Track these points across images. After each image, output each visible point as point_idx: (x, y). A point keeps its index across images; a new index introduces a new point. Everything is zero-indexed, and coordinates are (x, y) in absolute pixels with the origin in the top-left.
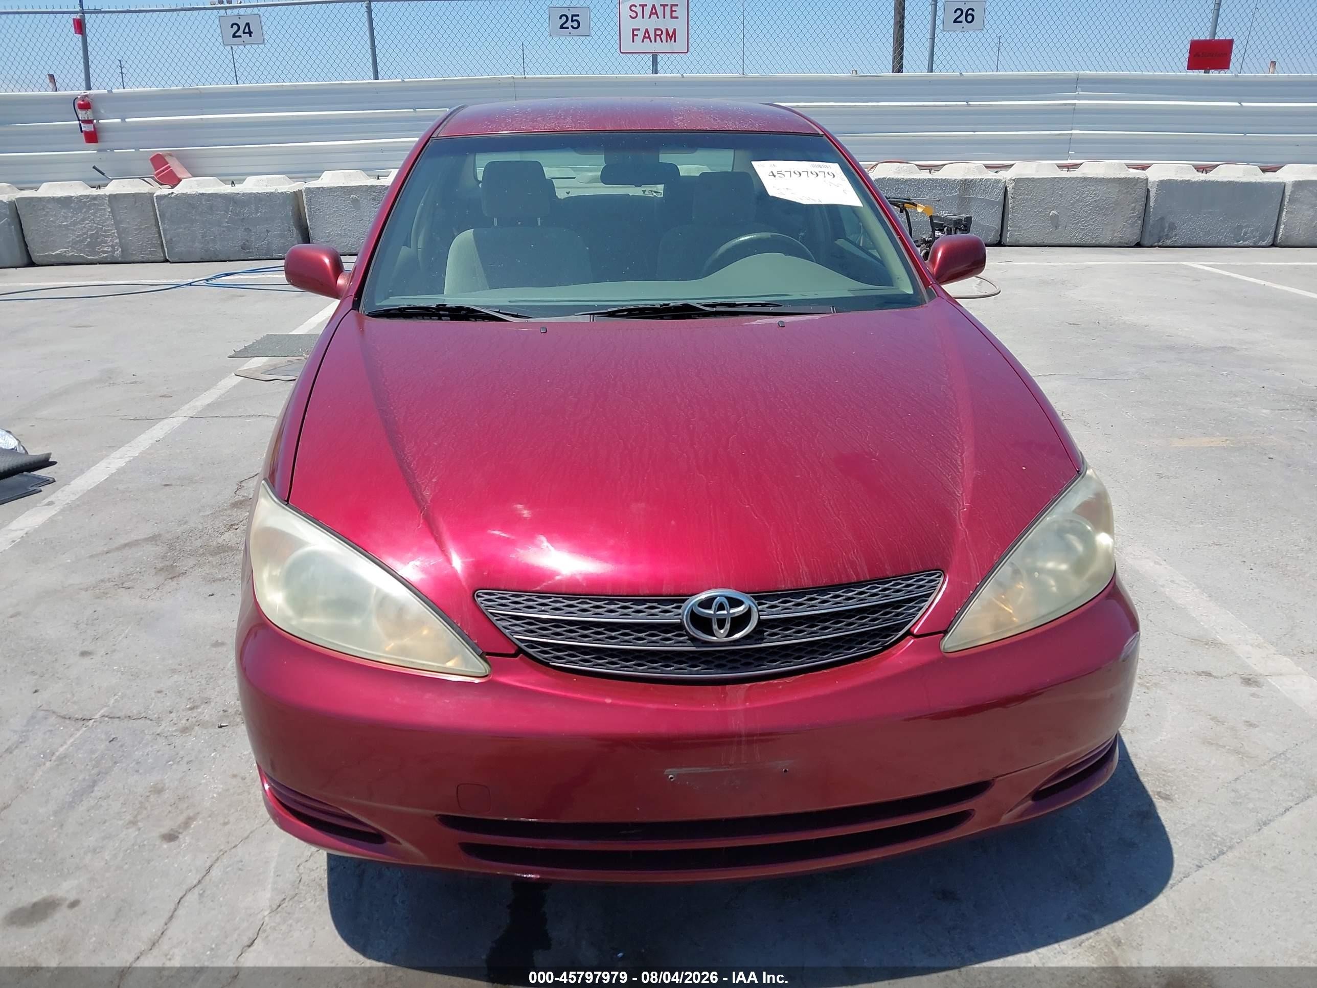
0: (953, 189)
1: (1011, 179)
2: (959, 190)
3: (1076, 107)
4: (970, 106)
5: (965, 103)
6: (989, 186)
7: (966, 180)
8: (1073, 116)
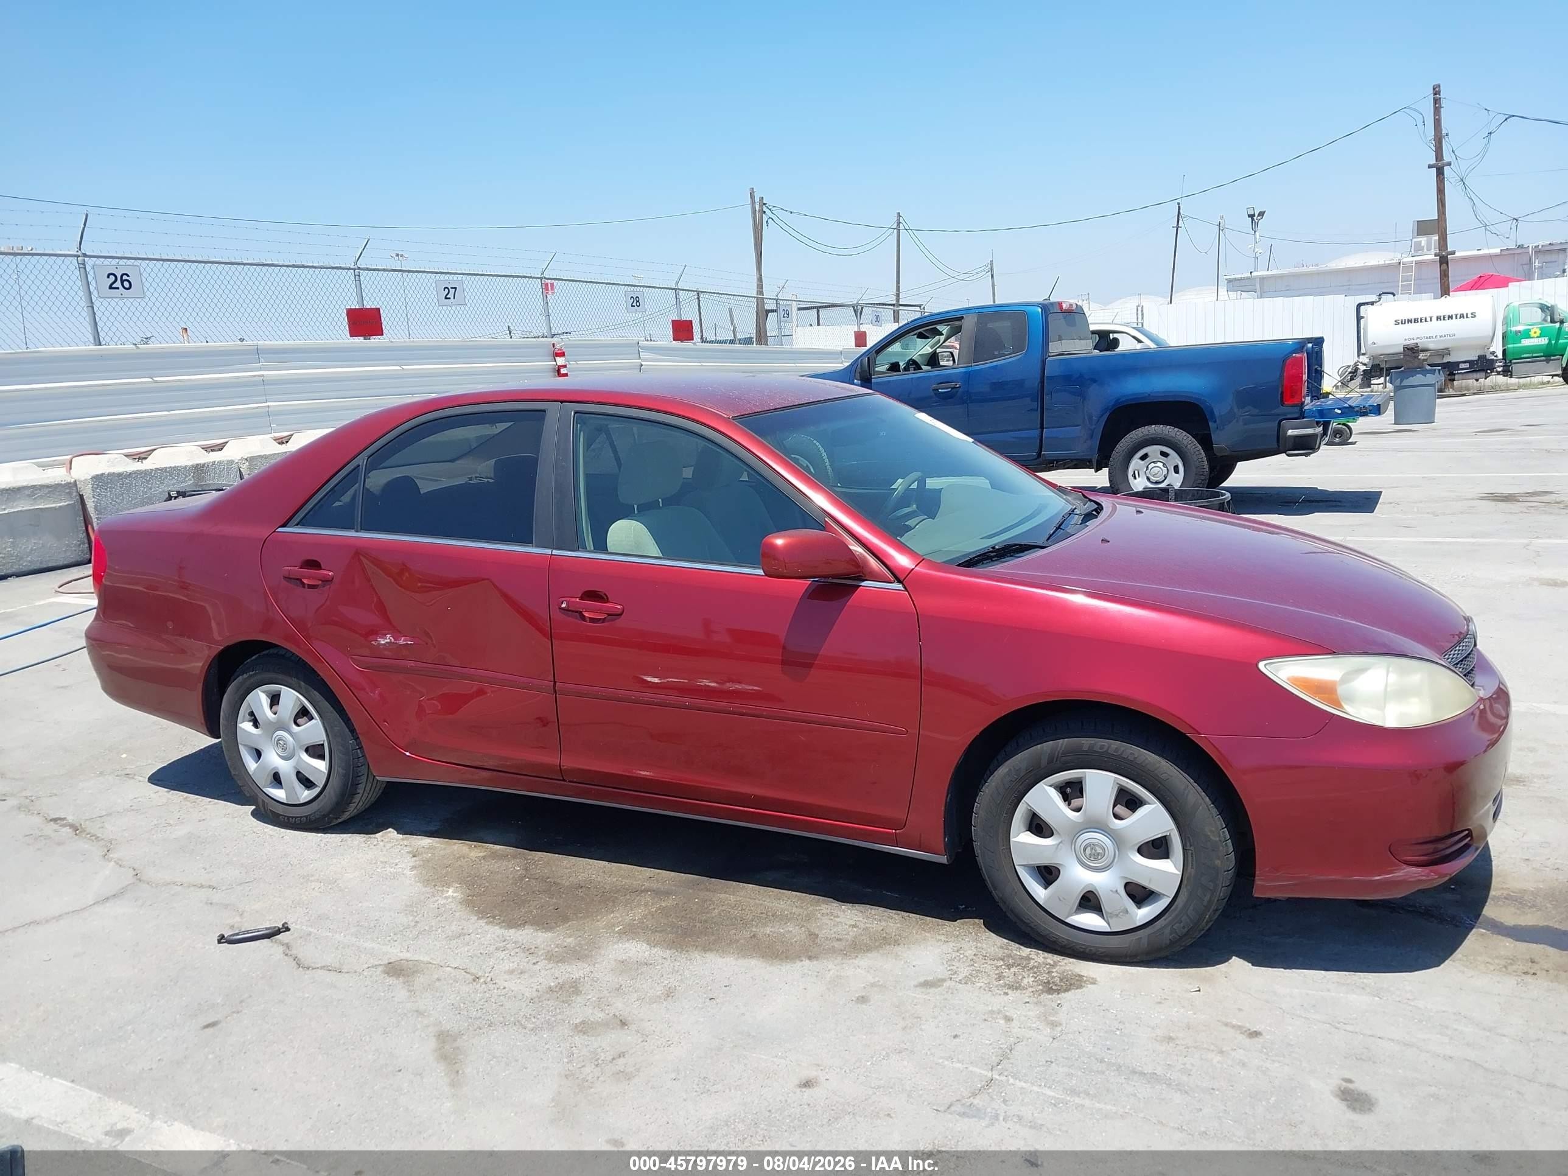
0: (186, 476)
1: (242, 459)
2: (193, 477)
3: (265, 379)
4: (156, 382)
5: (150, 380)
6: (224, 468)
7: (197, 465)
8: (264, 388)
